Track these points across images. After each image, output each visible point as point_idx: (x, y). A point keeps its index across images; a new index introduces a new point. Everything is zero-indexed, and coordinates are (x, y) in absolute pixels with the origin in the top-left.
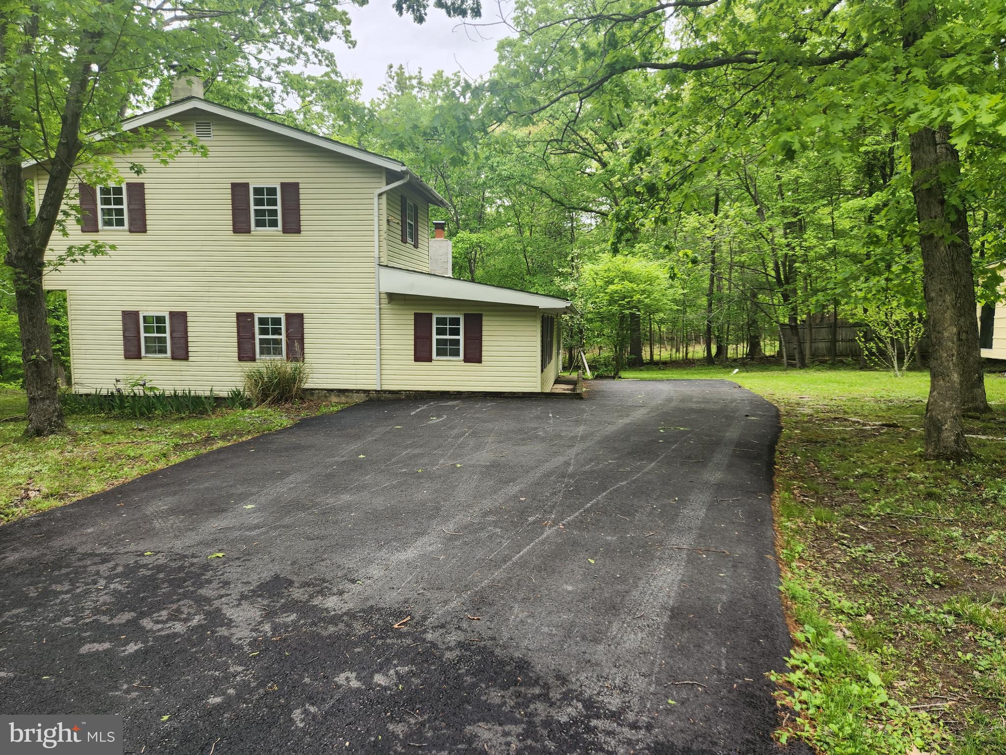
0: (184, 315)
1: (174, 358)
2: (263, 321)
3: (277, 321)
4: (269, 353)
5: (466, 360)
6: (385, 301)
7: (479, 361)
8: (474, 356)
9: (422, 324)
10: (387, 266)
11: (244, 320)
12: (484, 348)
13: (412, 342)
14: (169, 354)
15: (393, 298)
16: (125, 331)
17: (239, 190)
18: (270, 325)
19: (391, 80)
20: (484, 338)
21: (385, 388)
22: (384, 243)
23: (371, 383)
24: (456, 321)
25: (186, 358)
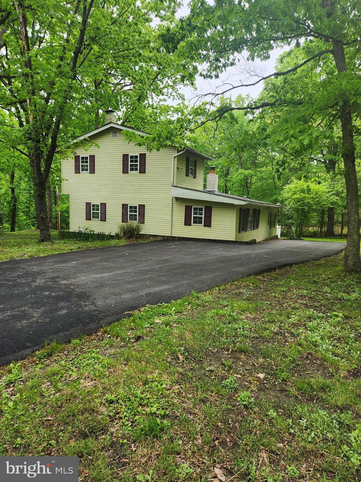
0: (105, 204)
1: (101, 220)
2: (131, 207)
3: (135, 207)
4: (132, 220)
5: (205, 226)
6: (174, 200)
7: (210, 226)
8: (208, 224)
9: (188, 210)
10: (176, 186)
11: (124, 206)
12: (212, 221)
13: (184, 217)
14: (100, 219)
15: (177, 199)
16: (86, 209)
17: (125, 157)
18: (133, 208)
19: (217, 101)
20: (212, 217)
21: (173, 235)
22: (175, 177)
23: (167, 233)
24: (201, 209)
25: (105, 221)
